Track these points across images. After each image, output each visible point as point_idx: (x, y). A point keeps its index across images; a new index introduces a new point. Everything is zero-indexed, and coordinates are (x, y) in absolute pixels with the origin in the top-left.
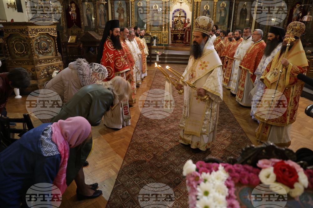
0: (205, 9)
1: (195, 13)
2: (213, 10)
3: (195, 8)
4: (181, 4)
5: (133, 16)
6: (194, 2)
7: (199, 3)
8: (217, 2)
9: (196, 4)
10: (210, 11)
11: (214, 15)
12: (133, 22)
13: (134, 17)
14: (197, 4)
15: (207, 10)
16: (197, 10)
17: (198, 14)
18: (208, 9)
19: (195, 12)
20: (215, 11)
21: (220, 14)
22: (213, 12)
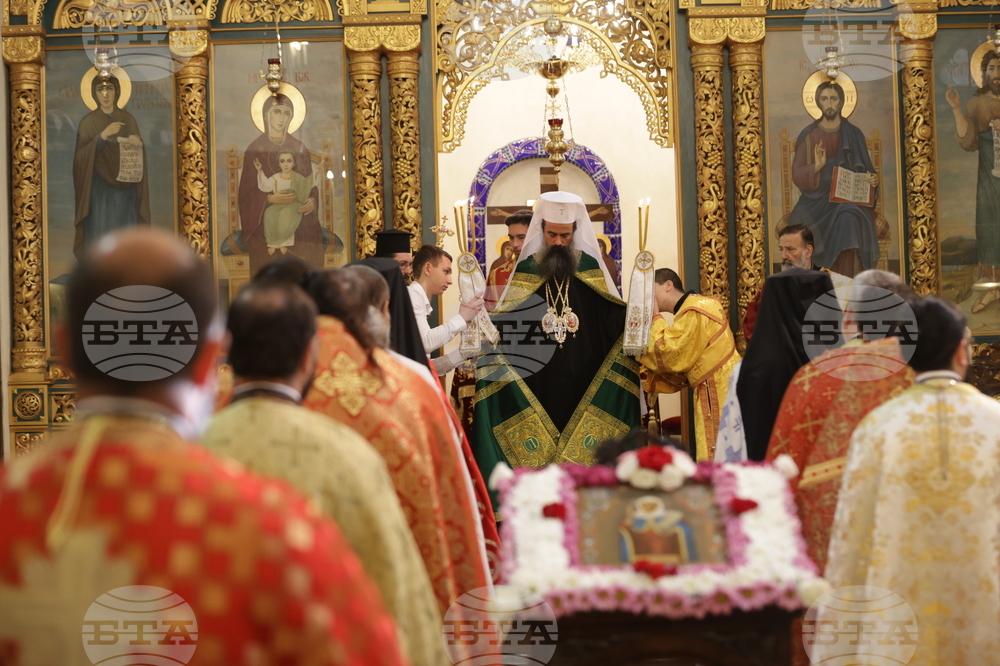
0: (817, 114)
1: (715, 159)
2: (904, 120)
3: (712, 106)
4: (559, 83)
5: (27, 215)
6: (691, 45)
7: (744, 57)
8: (931, 39)
9: (709, 62)
10: (868, 128)
11: (921, 174)
12: (29, 279)
13: (36, 222)
14: (728, 67)
15: (835, 125)
16: (730, 125)
17: (743, 170)
18: (846, 112)
19: (706, 143)
20: (919, 132)
21: (972, 162)
22: (904, 136)
